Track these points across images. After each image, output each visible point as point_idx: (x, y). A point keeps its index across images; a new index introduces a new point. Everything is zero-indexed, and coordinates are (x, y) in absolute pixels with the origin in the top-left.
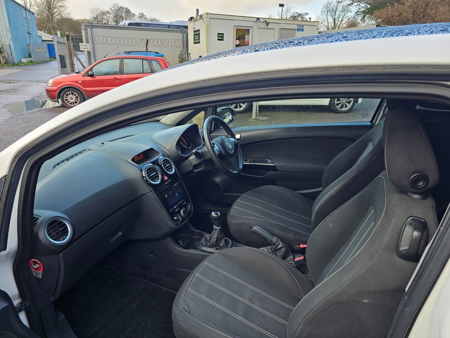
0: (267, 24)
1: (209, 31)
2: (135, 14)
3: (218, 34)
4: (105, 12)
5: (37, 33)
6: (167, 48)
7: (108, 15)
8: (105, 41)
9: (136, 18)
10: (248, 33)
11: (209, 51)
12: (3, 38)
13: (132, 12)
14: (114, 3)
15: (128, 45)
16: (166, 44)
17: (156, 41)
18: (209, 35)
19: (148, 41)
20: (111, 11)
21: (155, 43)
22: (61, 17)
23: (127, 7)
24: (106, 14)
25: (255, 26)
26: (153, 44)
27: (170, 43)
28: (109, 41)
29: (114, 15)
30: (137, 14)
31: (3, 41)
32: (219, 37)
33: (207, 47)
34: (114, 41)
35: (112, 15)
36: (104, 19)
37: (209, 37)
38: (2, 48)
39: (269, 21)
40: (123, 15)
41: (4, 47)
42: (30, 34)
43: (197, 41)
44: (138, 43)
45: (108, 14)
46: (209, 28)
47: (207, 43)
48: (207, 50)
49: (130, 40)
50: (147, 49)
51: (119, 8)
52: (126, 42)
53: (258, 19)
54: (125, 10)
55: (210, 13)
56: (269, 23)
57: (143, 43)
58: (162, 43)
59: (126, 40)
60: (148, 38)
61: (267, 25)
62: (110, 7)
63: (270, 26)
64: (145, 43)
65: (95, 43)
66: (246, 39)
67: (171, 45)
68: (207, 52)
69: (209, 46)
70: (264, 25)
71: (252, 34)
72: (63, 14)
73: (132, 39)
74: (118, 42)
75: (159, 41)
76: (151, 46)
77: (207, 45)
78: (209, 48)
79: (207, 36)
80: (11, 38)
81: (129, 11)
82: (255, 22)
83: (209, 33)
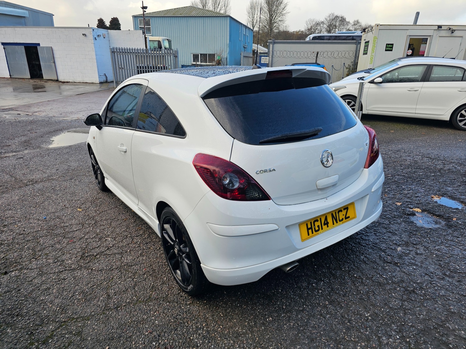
0: (451, 32)
1: (377, 43)
2: (350, 22)
3: (387, 44)
4: (320, 22)
5: (252, 46)
6: (336, 59)
7: (322, 26)
8: (281, 54)
9: (349, 26)
10: (425, 43)
11: (373, 62)
12: (223, 52)
13: (347, 20)
14: (330, 13)
15: (300, 57)
16: (335, 56)
17: (326, 53)
18: (376, 46)
19: (318, 53)
20: (326, 22)
21: (325, 55)
22: (278, 31)
23: (343, 16)
24: (320, 25)
25: (436, 34)
26: (323, 56)
27: (340, 55)
28: (285, 55)
29: (328, 25)
30: (352, 22)
31: (223, 54)
32: (388, 47)
33: (372, 58)
34: (288, 55)
35: (325, 25)
36: (317, 30)
37: (375, 48)
38: (220, 60)
39: (454, 28)
40: (337, 25)
41: (223, 60)
42: (245, 48)
43: (365, 53)
44: (309, 55)
45: (322, 24)
46: (377, 40)
47: (372, 54)
48: (371, 61)
49: (302, 53)
50: (316, 61)
51: (334, 17)
52: (299, 55)
53: (440, 27)
54: (340, 19)
55: (380, 24)
56: (455, 30)
57: (314, 55)
58: (332, 55)
59: (299, 53)
60: (318, 51)
61: (453, 33)
62: (326, 17)
63: (456, 33)
64: (316, 55)
65: (274, 56)
66: (422, 49)
67: (341, 57)
68: (371, 63)
69: (374, 57)
70: (448, 33)
71: (430, 43)
72: (280, 27)
73: (304, 52)
74: (292, 55)
75: (330, 53)
76: (321, 57)
77: (372, 56)
78: (373, 60)
79: (373, 48)
80: (229, 52)
81: (344, 19)
82: (435, 31)
83: (376, 45)
